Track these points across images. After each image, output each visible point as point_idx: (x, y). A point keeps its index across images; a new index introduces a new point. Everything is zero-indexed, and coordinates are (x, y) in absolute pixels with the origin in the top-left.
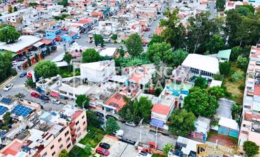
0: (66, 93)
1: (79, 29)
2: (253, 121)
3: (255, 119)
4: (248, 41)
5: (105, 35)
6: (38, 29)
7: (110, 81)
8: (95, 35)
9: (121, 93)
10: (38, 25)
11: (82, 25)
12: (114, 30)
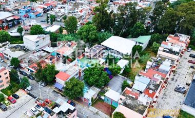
0: (7, 55)
1: (42, 9)
2: (129, 97)
3: (131, 95)
4: (169, 30)
5: (58, 16)
6: (16, 8)
7: (42, 50)
8: (51, 15)
9: (46, 60)
10: (17, 5)
11: (46, 7)
12: (67, 12)
